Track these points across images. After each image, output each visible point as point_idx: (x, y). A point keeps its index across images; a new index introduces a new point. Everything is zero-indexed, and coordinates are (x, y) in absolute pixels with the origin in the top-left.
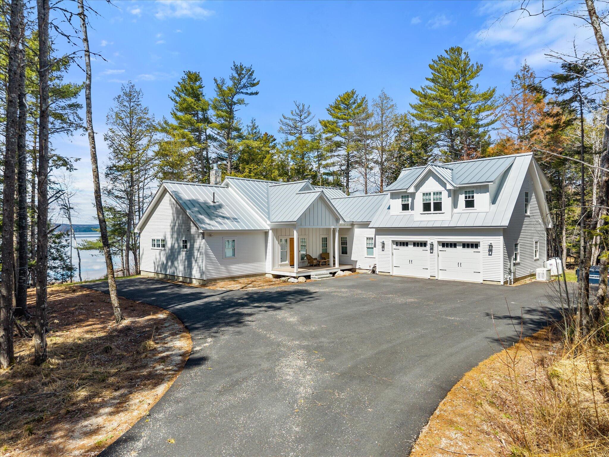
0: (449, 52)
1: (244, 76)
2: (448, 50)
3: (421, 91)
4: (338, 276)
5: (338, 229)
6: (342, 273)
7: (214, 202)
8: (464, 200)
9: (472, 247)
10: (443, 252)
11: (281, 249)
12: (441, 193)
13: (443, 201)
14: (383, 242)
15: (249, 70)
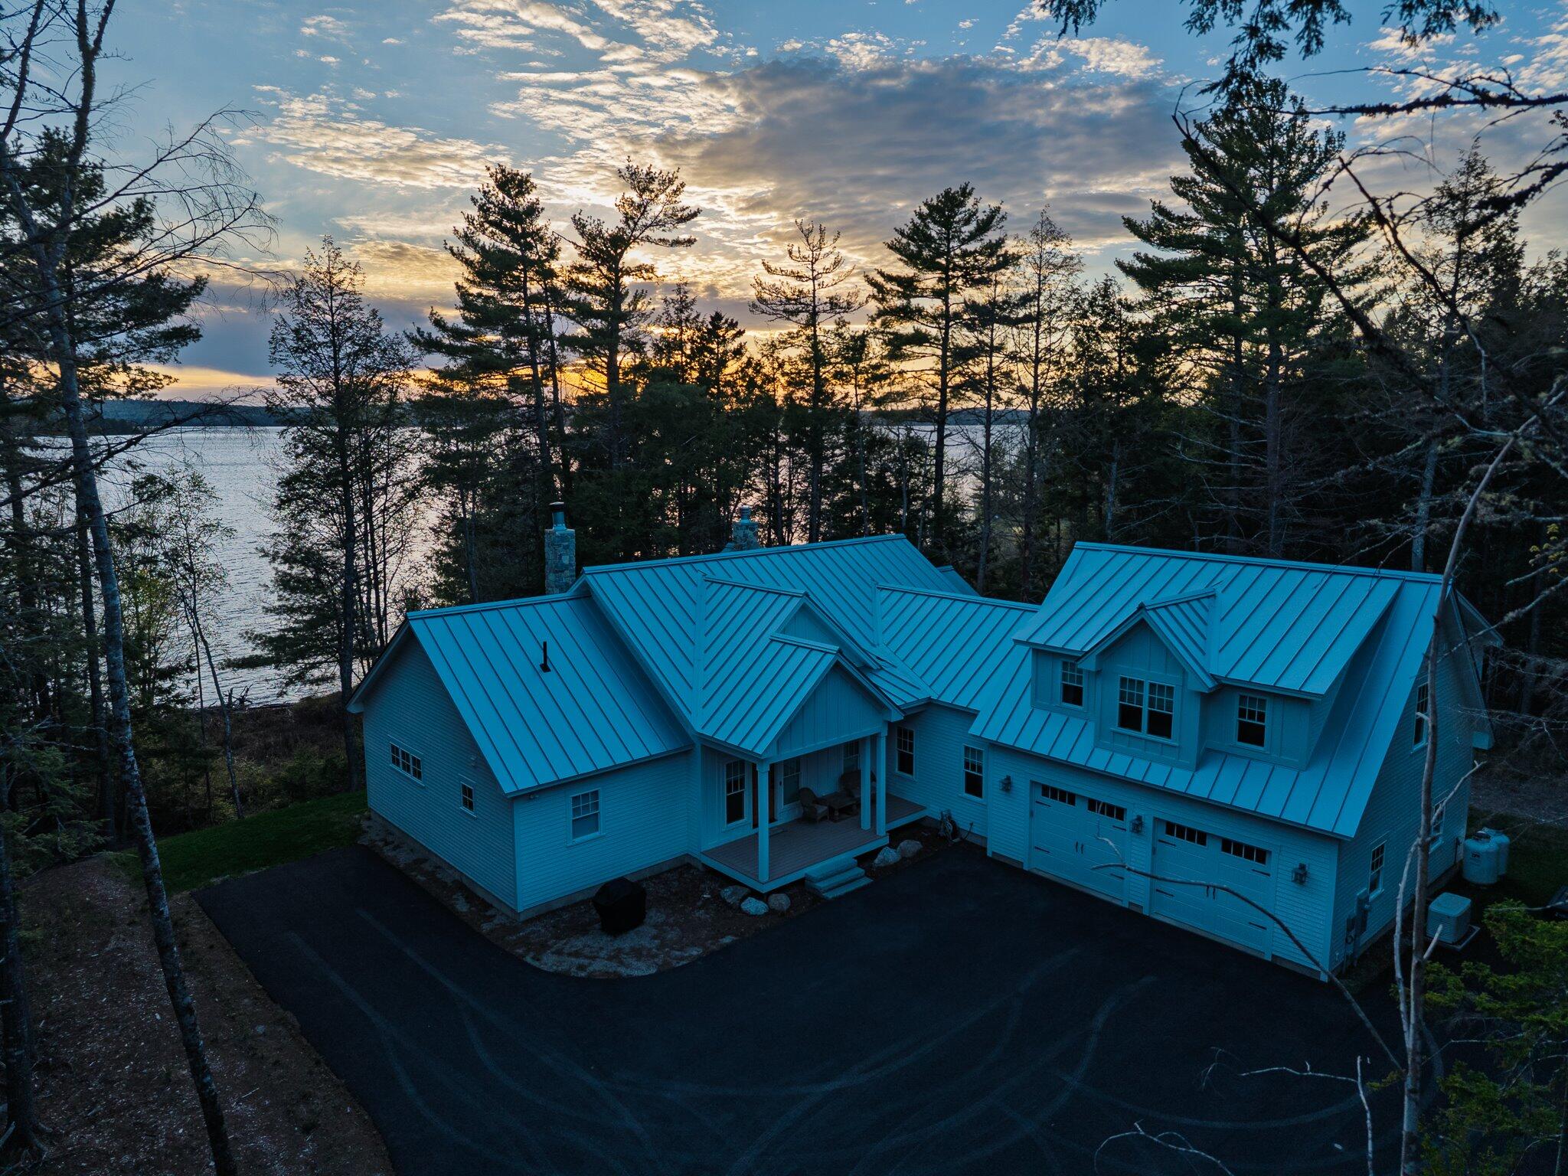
1: (656, 196)
4: (882, 865)
5: (885, 733)
6: (891, 856)
7: (545, 668)
8: (1234, 720)
9: (1249, 856)
10: (1167, 846)
11: (729, 790)
12: (1170, 689)
13: (1175, 714)
14: (1008, 778)
15: (671, 182)
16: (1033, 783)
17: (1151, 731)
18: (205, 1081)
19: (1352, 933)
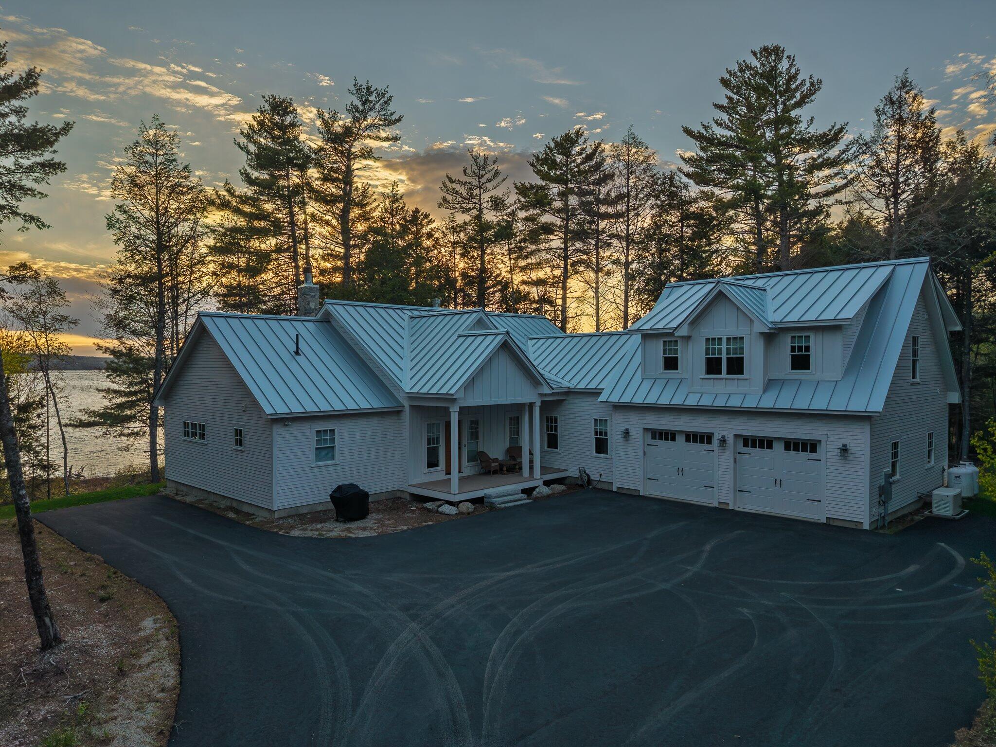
0: (759, 56)
1: (374, 106)
2: (757, 50)
3: (703, 131)
4: (538, 495)
5: (539, 404)
6: (546, 490)
7: (297, 353)
8: (788, 353)
9: (804, 450)
10: (744, 456)
11: (429, 444)
12: (742, 339)
13: (746, 356)
14: (627, 430)
15: (383, 95)
16: (646, 430)
17: (729, 373)
18: (21, 493)
19: (883, 498)
